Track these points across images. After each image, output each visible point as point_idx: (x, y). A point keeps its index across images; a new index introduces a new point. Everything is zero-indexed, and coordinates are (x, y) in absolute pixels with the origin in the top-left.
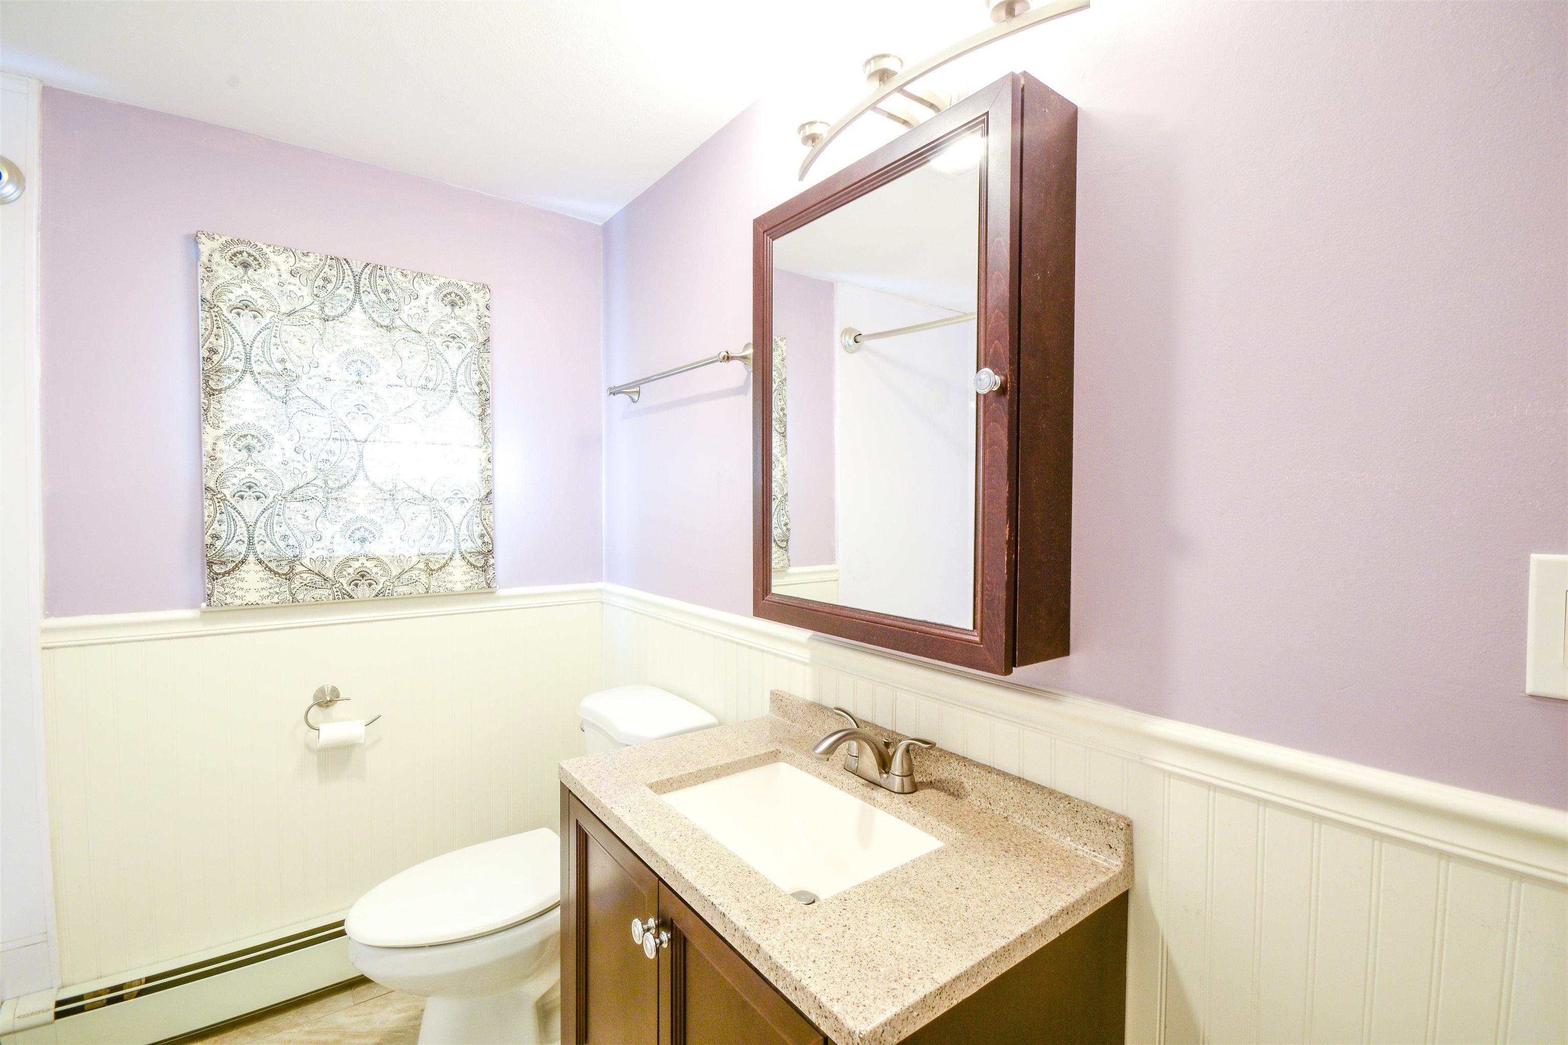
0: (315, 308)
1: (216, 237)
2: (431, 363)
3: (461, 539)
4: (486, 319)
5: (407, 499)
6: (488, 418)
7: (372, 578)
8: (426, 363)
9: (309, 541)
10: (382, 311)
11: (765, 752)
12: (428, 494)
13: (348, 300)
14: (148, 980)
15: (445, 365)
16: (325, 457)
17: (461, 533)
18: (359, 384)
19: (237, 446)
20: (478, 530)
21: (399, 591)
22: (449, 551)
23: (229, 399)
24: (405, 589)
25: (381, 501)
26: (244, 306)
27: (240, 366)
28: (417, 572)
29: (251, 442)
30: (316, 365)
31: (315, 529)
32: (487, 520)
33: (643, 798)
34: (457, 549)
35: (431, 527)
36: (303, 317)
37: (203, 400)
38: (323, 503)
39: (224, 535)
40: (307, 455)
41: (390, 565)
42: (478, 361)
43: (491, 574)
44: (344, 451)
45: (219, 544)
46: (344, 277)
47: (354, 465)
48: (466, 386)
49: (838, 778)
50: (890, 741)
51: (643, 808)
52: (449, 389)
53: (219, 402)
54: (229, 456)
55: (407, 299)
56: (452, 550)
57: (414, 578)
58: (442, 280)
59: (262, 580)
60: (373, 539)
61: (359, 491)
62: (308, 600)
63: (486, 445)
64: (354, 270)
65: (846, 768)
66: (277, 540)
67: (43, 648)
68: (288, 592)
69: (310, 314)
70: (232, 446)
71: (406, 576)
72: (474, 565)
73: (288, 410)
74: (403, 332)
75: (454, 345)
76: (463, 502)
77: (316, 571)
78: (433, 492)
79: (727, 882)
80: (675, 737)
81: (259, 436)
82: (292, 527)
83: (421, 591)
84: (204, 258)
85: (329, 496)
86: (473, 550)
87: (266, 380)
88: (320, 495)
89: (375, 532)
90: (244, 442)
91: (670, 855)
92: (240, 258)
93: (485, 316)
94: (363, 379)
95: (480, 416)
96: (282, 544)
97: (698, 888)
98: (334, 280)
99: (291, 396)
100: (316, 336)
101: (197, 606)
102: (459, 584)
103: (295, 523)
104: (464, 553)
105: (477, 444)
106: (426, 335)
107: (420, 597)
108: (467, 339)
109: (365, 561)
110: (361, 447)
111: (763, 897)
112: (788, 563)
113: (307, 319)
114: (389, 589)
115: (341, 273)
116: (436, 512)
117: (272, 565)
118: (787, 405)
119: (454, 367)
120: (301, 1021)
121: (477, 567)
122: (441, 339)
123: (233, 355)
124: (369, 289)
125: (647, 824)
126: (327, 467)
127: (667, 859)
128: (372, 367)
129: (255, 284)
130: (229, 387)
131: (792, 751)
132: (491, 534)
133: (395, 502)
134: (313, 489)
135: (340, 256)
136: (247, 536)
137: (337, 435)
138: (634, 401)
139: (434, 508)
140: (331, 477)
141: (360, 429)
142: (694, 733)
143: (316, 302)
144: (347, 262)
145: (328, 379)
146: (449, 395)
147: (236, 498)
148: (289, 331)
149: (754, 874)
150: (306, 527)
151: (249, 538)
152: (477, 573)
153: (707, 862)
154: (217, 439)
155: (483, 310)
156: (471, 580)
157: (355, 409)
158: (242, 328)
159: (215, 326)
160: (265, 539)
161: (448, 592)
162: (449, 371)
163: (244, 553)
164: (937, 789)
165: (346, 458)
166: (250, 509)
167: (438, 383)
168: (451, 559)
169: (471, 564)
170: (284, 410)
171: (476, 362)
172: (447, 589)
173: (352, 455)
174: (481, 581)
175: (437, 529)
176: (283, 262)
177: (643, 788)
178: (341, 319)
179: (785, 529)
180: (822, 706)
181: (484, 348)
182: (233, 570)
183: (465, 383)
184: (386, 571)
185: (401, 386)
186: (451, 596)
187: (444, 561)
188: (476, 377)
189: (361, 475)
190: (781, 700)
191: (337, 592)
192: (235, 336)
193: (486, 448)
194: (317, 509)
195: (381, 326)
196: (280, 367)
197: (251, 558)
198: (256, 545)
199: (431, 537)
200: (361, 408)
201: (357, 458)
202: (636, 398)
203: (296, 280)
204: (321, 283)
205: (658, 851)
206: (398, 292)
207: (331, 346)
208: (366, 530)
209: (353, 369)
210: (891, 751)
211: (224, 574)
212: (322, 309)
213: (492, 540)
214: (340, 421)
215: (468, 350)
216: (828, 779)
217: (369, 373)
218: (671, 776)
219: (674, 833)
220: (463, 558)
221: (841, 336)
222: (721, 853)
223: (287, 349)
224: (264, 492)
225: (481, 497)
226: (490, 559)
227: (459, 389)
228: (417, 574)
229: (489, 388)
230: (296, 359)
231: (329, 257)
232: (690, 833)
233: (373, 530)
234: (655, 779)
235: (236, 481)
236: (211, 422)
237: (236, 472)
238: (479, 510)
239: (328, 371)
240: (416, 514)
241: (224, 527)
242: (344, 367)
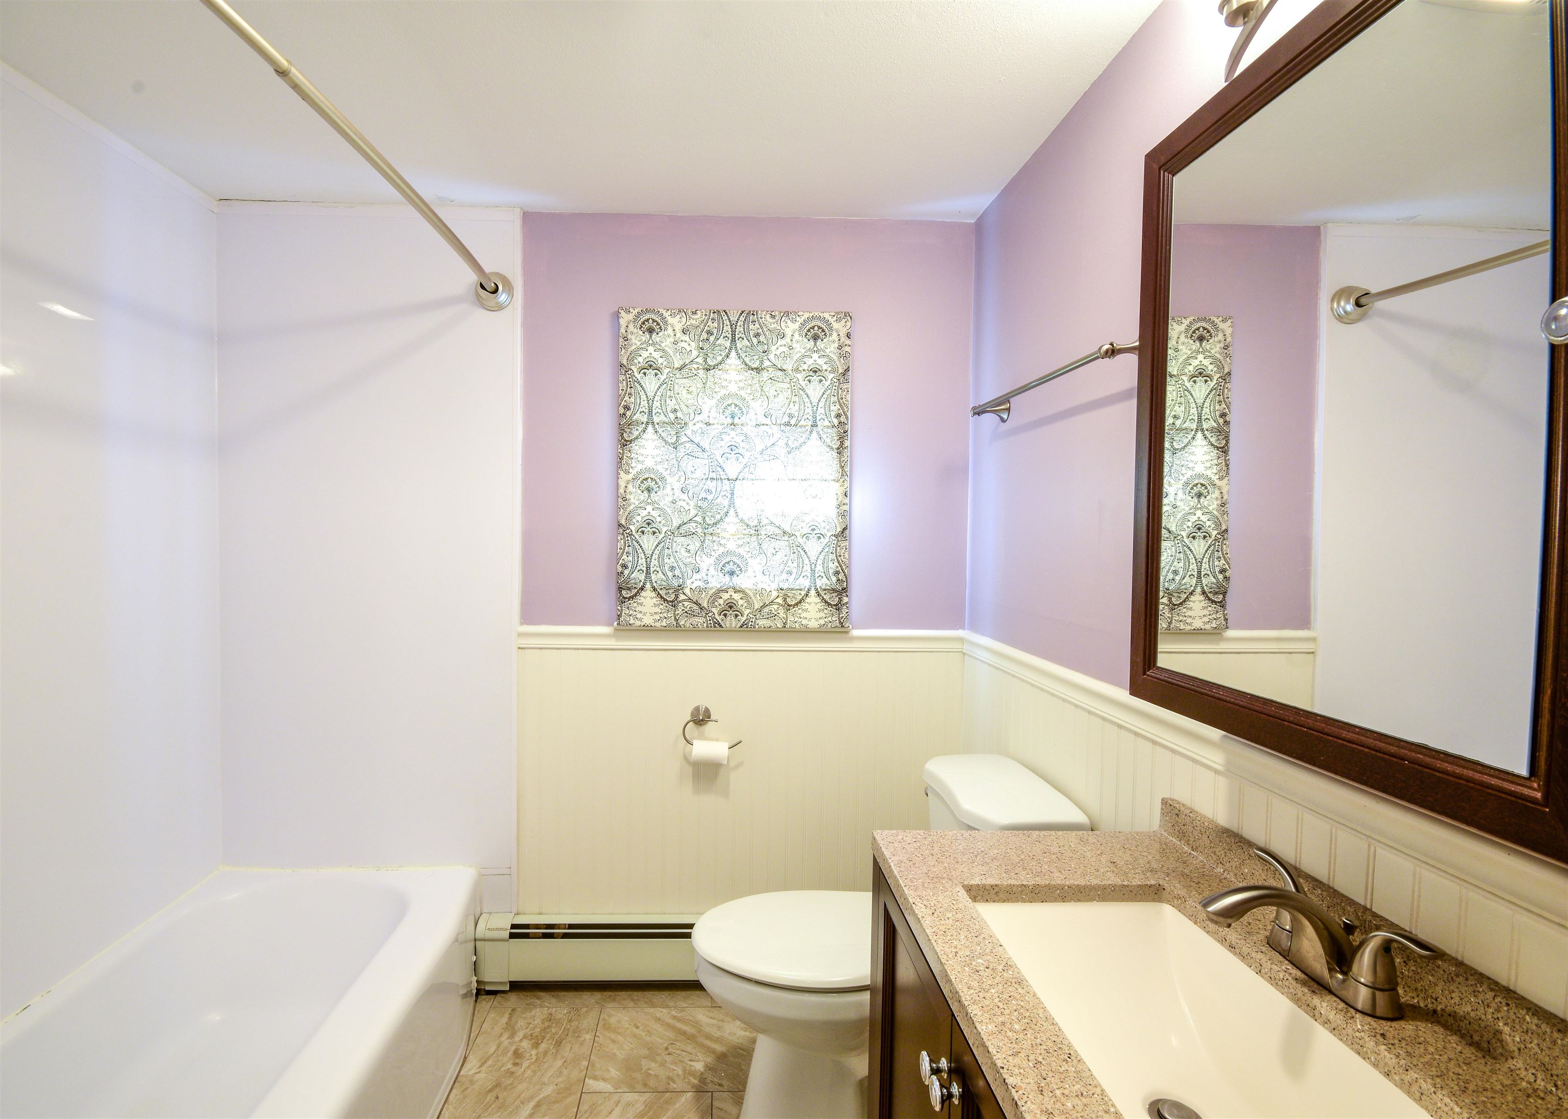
0: (700, 360)
1: (631, 310)
2: (794, 399)
3: (817, 575)
4: (847, 349)
5: (769, 534)
6: (846, 451)
7: (738, 610)
8: (789, 400)
9: (690, 572)
10: (753, 354)
11: (1139, 883)
12: (788, 529)
13: (726, 348)
14: (571, 926)
15: (806, 400)
16: (703, 495)
17: (817, 570)
18: (733, 426)
19: (641, 488)
20: (833, 566)
21: (760, 623)
22: (805, 587)
23: (637, 448)
24: (765, 622)
25: (747, 536)
26: (650, 366)
27: (644, 419)
28: (776, 607)
29: (651, 484)
30: (699, 412)
31: (694, 562)
32: (842, 557)
33: (954, 902)
34: (813, 585)
35: (790, 562)
36: (691, 370)
37: (619, 450)
38: (701, 538)
39: (630, 565)
40: (690, 494)
41: (753, 598)
42: (838, 393)
43: (845, 613)
44: (719, 489)
45: (626, 572)
46: (723, 327)
47: (726, 503)
48: (826, 419)
49: (1254, 955)
50: (1357, 923)
51: (949, 915)
52: (810, 423)
53: (629, 451)
54: (636, 497)
55: (775, 339)
56: (808, 587)
57: (773, 612)
58: (807, 315)
59: (655, 605)
60: (740, 572)
61: (730, 526)
62: (688, 626)
63: (843, 479)
64: (731, 319)
65: (1271, 943)
66: (667, 570)
67: (519, 648)
68: (673, 618)
69: (696, 366)
70: (637, 488)
71: (766, 610)
72: (828, 603)
73: (678, 454)
74: (770, 372)
75: (815, 378)
76: (819, 538)
77: (694, 600)
78: (792, 527)
79: (1032, 1057)
80: (1017, 832)
81: (656, 478)
82: (678, 559)
83: (779, 625)
84: (623, 330)
85: (706, 531)
86: (828, 587)
87: (662, 429)
88: (699, 530)
89: (742, 566)
90: (646, 484)
91: (965, 990)
92: (647, 325)
93: (846, 345)
94: (736, 421)
95: (838, 449)
96: (670, 574)
97: (990, 1050)
98: (715, 331)
99: (680, 442)
100: (700, 385)
101: (612, 625)
102: (813, 620)
103: (680, 556)
104: (819, 590)
105: (835, 478)
106: (790, 372)
107: (777, 631)
108: (828, 371)
109: (733, 594)
110: (732, 485)
111: (1079, 1102)
112: (1224, 623)
113: (694, 371)
114: (752, 622)
115: (721, 324)
116: (795, 548)
117: (662, 593)
118: (1232, 407)
119: (815, 401)
120: (671, 1004)
121: (831, 604)
122: (804, 374)
123: (641, 410)
124: (743, 336)
125: (949, 938)
126: (704, 505)
127: (961, 994)
128: (743, 408)
129: (657, 346)
130: (637, 438)
131: (1182, 892)
132: (846, 571)
133: (760, 537)
134: (694, 525)
135: (720, 308)
136: (645, 566)
137: (713, 475)
138: (1003, 421)
139: (792, 544)
140: (708, 513)
141: (732, 469)
142: (1043, 833)
143: (701, 355)
144: (726, 313)
145: (708, 424)
146: (809, 430)
147: (639, 533)
148: (681, 383)
149: (1075, 1062)
150: (688, 560)
151: (647, 568)
152: (831, 611)
153: (1013, 1018)
154: (628, 483)
155: (844, 339)
156: (825, 618)
157: (728, 450)
158: (647, 386)
159: (629, 386)
160: (658, 569)
161: (803, 628)
162: (810, 406)
163: (643, 581)
164: (1446, 1027)
165: (720, 496)
166: (648, 542)
167: (800, 418)
168: (807, 595)
169: (826, 602)
170: (674, 454)
171: (836, 394)
172: (802, 625)
173: (725, 493)
174: (834, 619)
175: (795, 564)
176: (676, 322)
177: (958, 889)
178: (720, 367)
179: (1221, 577)
180: (1242, 837)
181: (844, 378)
182: (636, 595)
183: (824, 417)
184: (750, 604)
185: (767, 425)
186: (806, 633)
187: (801, 597)
188: (835, 409)
189: (732, 512)
190: (1177, 815)
191: (710, 620)
192: (642, 393)
193: (843, 482)
194: (696, 544)
195: (752, 369)
196: (672, 416)
197: (648, 586)
198: (652, 574)
199: (790, 573)
200: (734, 448)
201: (729, 496)
202: (1005, 416)
203: (686, 338)
204: (705, 336)
205: (952, 978)
206: (767, 334)
207: (711, 393)
208: (735, 563)
209: (728, 412)
210: (1356, 938)
211: (629, 598)
212: (705, 361)
213: (846, 577)
214: (716, 462)
215: (829, 382)
216: (1238, 951)
217: (741, 415)
218: (997, 883)
219: (980, 961)
220: (818, 595)
221: (1332, 301)
222: (1035, 1011)
223: (679, 399)
224: (658, 528)
225: (837, 533)
226: (844, 598)
227: (818, 423)
228: (776, 609)
229: (847, 420)
230: (685, 408)
231: (712, 311)
232: (1000, 968)
233: (740, 564)
234: (976, 881)
235: (639, 518)
236: (624, 469)
237: (640, 511)
238: (835, 546)
239: (709, 417)
240: (777, 550)
241: (630, 558)
242: (721, 411)
